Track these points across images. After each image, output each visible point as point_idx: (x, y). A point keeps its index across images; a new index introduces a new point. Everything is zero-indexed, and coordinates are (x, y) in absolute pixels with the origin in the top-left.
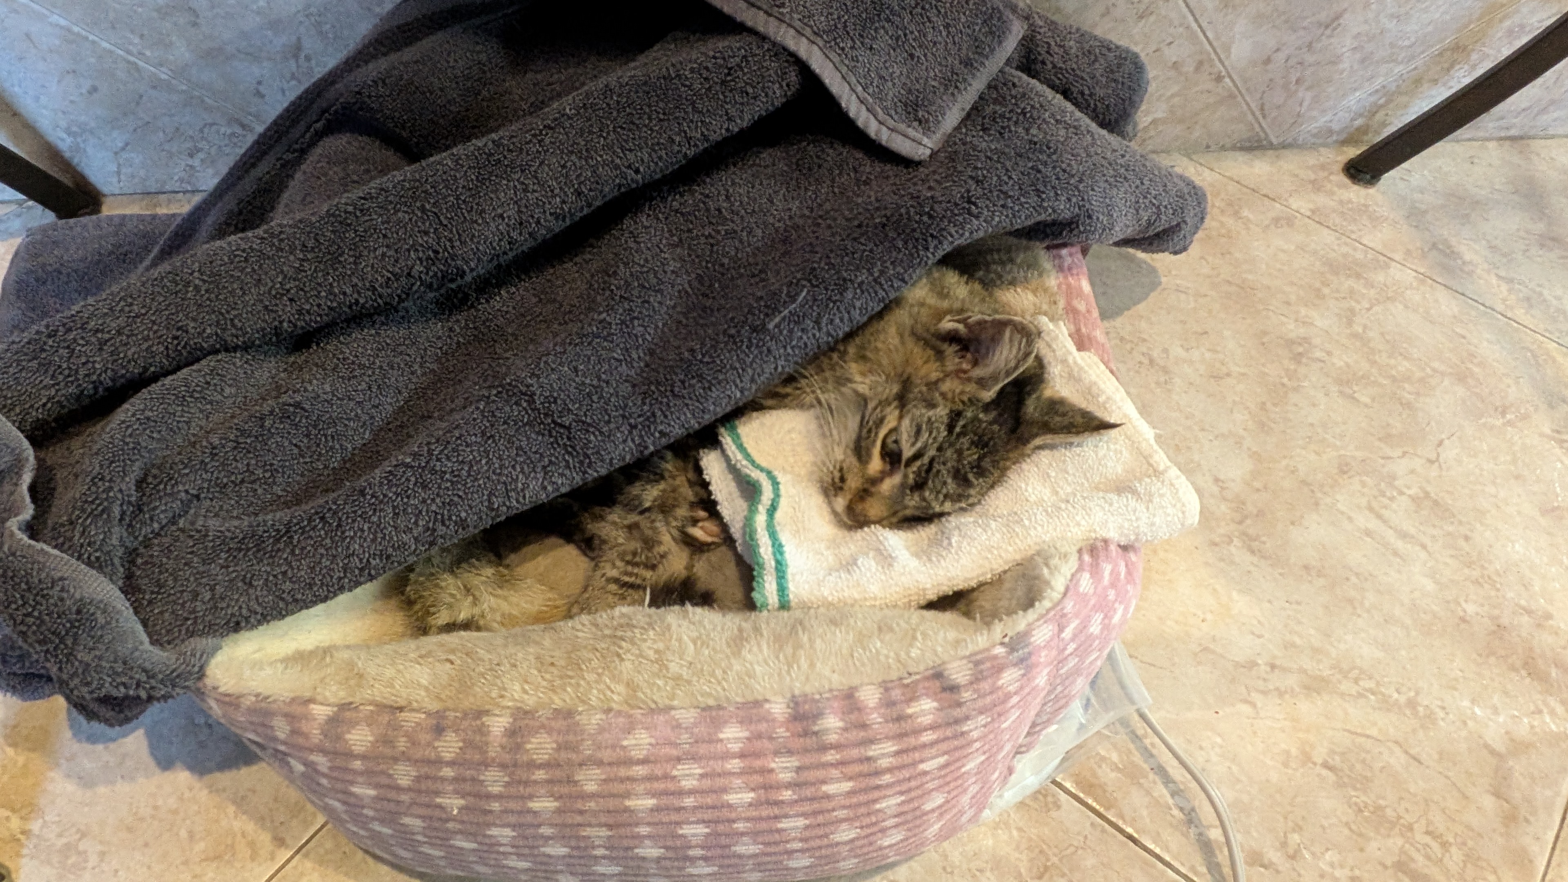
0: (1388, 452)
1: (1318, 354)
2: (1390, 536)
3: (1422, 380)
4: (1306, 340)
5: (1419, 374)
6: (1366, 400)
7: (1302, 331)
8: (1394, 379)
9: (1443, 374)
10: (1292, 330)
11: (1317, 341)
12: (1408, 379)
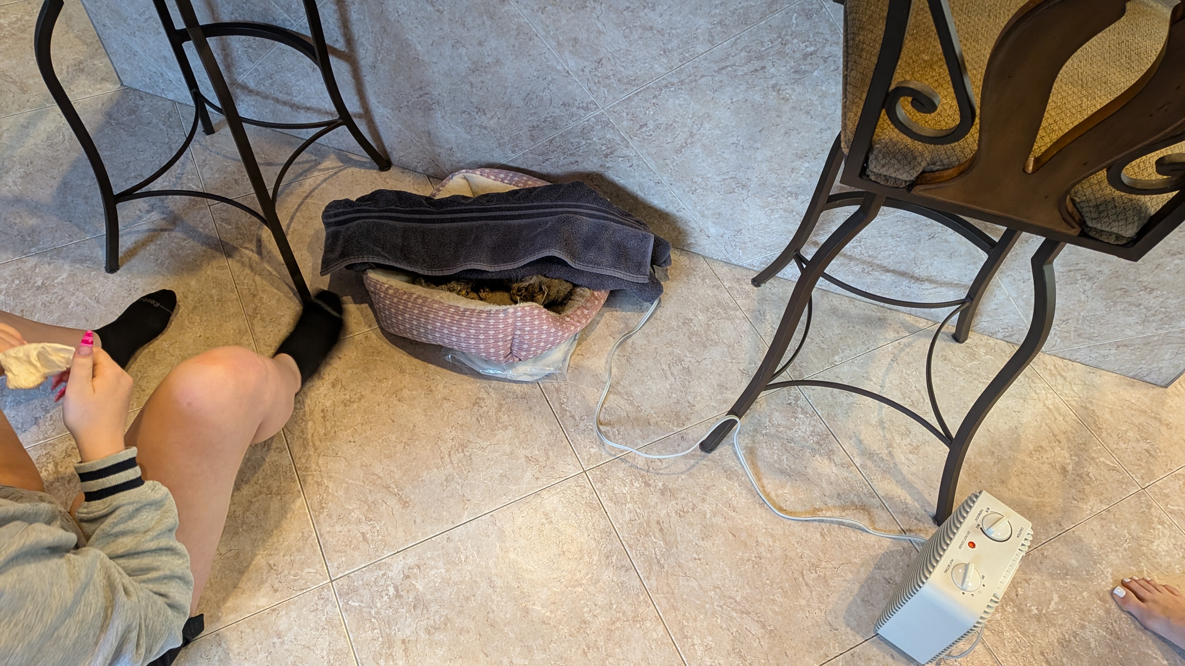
0: (688, 354)
1: (691, 325)
2: (669, 373)
3: (716, 342)
4: (691, 320)
5: (717, 341)
6: (694, 341)
7: (692, 317)
8: (708, 339)
9: (724, 343)
10: (690, 315)
11: (694, 322)
12: (712, 340)
